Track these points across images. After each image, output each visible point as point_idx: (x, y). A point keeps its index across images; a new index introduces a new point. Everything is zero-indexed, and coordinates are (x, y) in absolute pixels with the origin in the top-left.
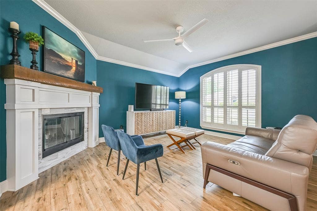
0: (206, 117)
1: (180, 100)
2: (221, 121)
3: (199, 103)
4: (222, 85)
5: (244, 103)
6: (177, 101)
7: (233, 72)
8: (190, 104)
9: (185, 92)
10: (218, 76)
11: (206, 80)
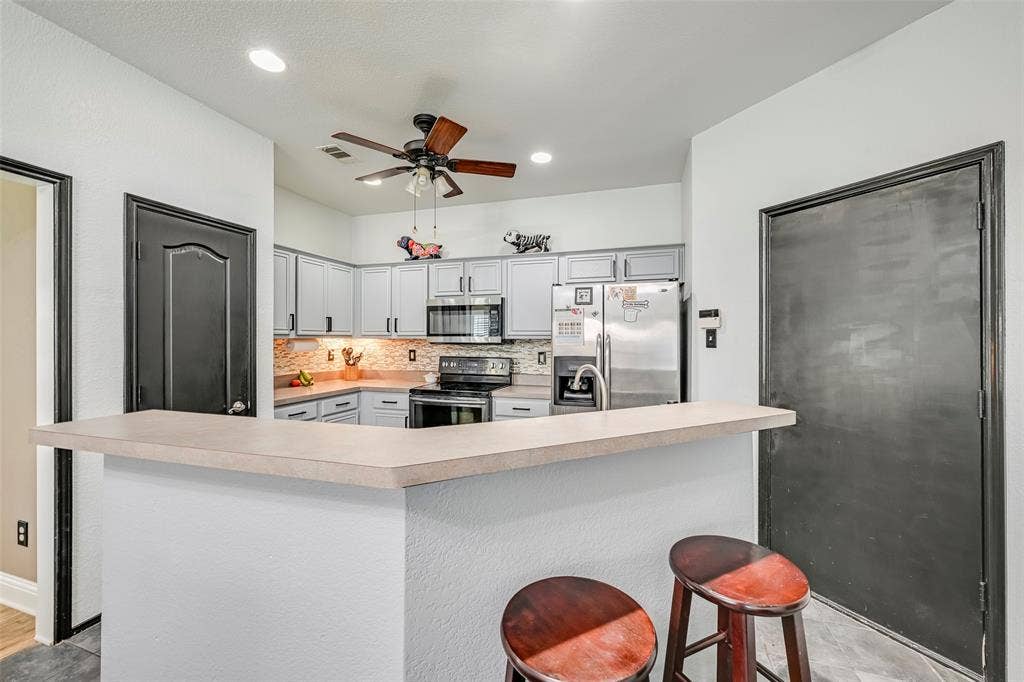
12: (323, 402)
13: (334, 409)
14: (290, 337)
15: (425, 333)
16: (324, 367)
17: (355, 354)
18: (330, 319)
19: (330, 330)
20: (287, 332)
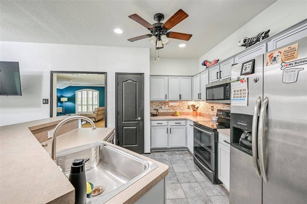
0: (79, 109)
1: (64, 102)
2: (86, 110)
3: (75, 103)
4: (86, 96)
5: (94, 104)
6: (62, 102)
7: (90, 92)
8: (70, 104)
9: (67, 98)
10: (85, 92)
11: (79, 94)
12: (170, 121)
13: (175, 124)
14: (166, 101)
15: (205, 99)
16: (186, 110)
17: (196, 107)
18: (180, 95)
19: (180, 98)
20: (165, 100)
